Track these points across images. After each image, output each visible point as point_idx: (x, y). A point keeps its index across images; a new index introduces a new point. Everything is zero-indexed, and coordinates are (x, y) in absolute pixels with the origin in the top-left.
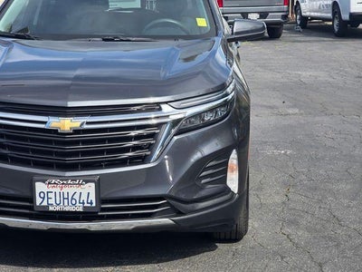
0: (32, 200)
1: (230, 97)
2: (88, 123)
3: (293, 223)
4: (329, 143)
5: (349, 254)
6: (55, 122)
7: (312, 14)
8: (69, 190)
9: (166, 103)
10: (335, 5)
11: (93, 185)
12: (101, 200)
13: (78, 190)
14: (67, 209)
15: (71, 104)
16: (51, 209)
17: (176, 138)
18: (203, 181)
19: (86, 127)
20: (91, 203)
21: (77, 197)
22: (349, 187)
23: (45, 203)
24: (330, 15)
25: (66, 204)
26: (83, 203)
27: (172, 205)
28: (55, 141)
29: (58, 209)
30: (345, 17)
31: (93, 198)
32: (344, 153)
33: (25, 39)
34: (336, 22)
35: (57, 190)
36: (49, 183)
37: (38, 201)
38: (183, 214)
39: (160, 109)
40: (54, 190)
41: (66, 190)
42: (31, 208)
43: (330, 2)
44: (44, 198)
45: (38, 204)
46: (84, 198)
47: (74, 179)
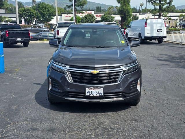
0: (85, 93)
1: (137, 64)
2: (101, 71)
3: (150, 100)
4: (150, 77)
5: (170, 108)
6: (91, 71)
7: (132, 37)
8: (96, 90)
9: (122, 66)
10: (140, 34)
11: (102, 89)
12: (104, 93)
13: (98, 90)
14: (95, 96)
15: (96, 66)
16: (90, 96)
17: (124, 75)
18: (131, 88)
19: (100, 72)
20: (102, 94)
21: (98, 92)
22: (162, 90)
23: (88, 94)
24: (138, 37)
25: (94, 94)
26: (99, 94)
27: (123, 94)
28: (91, 76)
29: (92, 96)
30: (143, 38)
31: (102, 92)
32: (156, 80)
33: (73, 47)
34: (140, 39)
35: (92, 90)
36: (90, 88)
37: (87, 94)
38: (126, 97)
39: (120, 67)
40: (91, 90)
41: (95, 90)
42: (84, 96)
43: (138, 33)
44: (88, 93)
45: (86, 94)
46: (100, 92)
47: (97, 87)
